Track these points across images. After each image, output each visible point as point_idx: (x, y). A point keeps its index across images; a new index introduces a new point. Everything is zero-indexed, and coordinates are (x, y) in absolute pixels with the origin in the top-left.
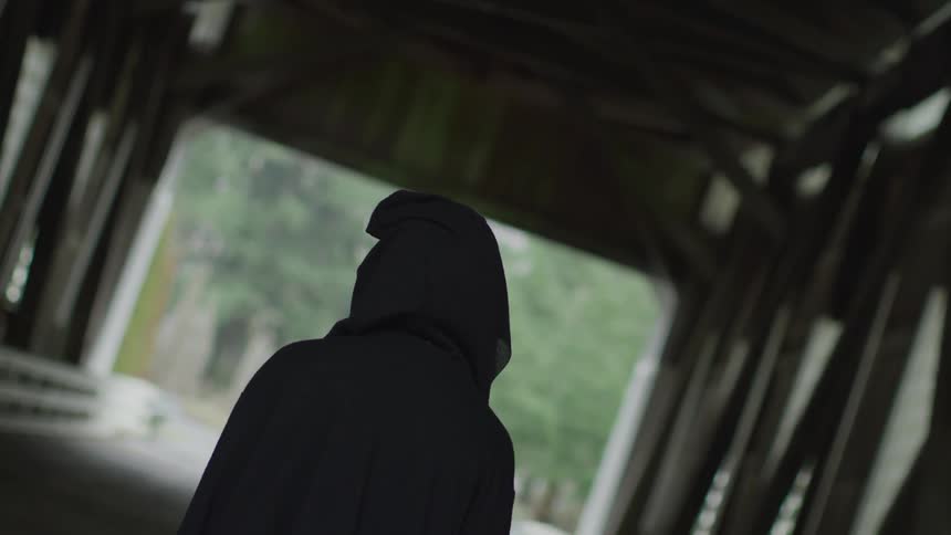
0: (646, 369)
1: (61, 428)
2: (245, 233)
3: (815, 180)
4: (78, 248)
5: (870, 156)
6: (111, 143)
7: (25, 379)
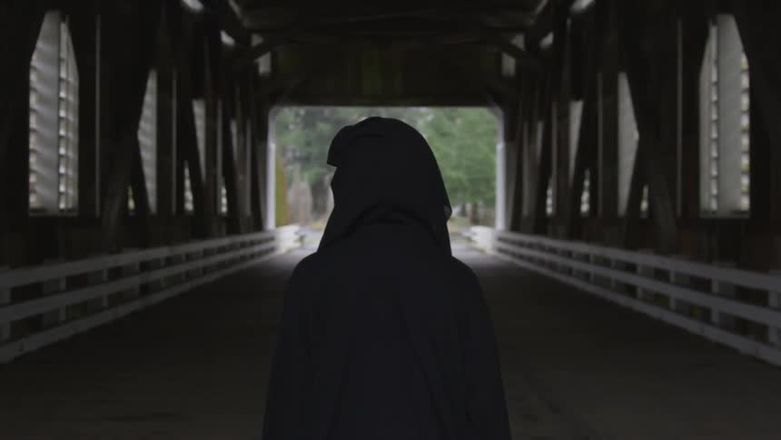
0: (500, 147)
1: (266, 258)
2: (308, 144)
3: (548, 40)
4: (244, 180)
5: (569, 22)
6: (242, 130)
7: (243, 245)
